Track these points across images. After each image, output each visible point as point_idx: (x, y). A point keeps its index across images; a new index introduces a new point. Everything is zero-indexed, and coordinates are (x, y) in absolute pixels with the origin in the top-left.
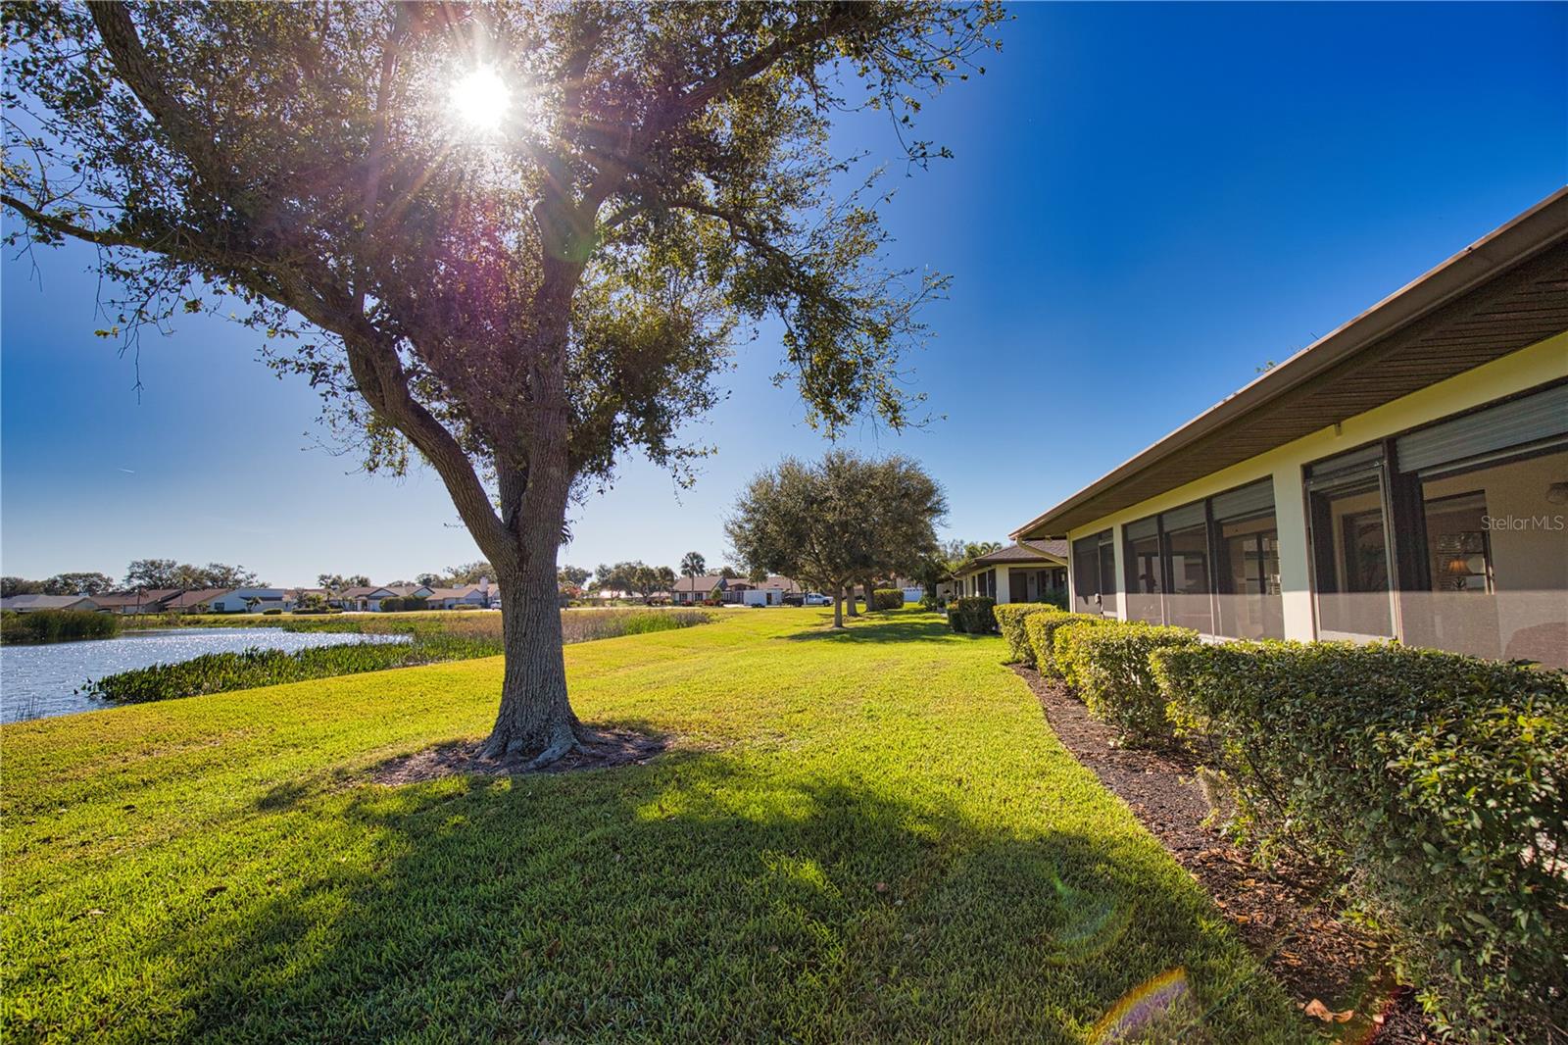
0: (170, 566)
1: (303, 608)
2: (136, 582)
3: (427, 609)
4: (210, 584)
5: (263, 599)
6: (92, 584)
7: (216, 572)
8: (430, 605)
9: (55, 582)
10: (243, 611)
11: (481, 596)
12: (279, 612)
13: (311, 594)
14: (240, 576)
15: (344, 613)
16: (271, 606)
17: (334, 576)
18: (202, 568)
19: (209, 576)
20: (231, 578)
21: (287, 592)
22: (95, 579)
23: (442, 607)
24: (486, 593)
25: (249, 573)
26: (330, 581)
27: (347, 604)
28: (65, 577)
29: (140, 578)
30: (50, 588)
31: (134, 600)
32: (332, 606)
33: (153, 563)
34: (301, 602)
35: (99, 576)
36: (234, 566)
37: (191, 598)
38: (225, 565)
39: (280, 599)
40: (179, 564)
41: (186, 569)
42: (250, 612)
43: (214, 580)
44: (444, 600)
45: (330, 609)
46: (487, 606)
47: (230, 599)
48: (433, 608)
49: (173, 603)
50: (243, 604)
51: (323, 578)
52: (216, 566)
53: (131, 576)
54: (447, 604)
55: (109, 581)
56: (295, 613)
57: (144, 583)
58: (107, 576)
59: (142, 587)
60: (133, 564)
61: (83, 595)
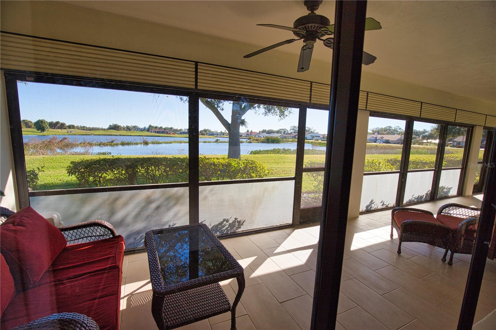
1: (324, 139)
2: (291, 131)
5: (316, 136)
6: (285, 132)
9: (278, 130)
10: (311, 139)
11: (374, 139)
12: (318, 140)
14: (312, 130)
16: (317, 138)
20: (310, 131)
21: (322, 135)
22: (285, 130)
24: (376, 138)
25: (314, 129)
28: (280, 129)
29: (292, 130)
30: (278, 132)
31: (290, 135)
33: (294, 126)
35: (286, 129)
36: (311, 127)
38: (309, 127)
39: (320, 137)
42: (312, 140)
46: (375, 142)
47: (309, 136)
50: (311, 138)
53: (290, 130)
55: (287, 131)
56: (322, 140)
57: (293, 131)
58: (287, 129)
59: (292, 132)
60: (291, 127)
61: (282, 134)
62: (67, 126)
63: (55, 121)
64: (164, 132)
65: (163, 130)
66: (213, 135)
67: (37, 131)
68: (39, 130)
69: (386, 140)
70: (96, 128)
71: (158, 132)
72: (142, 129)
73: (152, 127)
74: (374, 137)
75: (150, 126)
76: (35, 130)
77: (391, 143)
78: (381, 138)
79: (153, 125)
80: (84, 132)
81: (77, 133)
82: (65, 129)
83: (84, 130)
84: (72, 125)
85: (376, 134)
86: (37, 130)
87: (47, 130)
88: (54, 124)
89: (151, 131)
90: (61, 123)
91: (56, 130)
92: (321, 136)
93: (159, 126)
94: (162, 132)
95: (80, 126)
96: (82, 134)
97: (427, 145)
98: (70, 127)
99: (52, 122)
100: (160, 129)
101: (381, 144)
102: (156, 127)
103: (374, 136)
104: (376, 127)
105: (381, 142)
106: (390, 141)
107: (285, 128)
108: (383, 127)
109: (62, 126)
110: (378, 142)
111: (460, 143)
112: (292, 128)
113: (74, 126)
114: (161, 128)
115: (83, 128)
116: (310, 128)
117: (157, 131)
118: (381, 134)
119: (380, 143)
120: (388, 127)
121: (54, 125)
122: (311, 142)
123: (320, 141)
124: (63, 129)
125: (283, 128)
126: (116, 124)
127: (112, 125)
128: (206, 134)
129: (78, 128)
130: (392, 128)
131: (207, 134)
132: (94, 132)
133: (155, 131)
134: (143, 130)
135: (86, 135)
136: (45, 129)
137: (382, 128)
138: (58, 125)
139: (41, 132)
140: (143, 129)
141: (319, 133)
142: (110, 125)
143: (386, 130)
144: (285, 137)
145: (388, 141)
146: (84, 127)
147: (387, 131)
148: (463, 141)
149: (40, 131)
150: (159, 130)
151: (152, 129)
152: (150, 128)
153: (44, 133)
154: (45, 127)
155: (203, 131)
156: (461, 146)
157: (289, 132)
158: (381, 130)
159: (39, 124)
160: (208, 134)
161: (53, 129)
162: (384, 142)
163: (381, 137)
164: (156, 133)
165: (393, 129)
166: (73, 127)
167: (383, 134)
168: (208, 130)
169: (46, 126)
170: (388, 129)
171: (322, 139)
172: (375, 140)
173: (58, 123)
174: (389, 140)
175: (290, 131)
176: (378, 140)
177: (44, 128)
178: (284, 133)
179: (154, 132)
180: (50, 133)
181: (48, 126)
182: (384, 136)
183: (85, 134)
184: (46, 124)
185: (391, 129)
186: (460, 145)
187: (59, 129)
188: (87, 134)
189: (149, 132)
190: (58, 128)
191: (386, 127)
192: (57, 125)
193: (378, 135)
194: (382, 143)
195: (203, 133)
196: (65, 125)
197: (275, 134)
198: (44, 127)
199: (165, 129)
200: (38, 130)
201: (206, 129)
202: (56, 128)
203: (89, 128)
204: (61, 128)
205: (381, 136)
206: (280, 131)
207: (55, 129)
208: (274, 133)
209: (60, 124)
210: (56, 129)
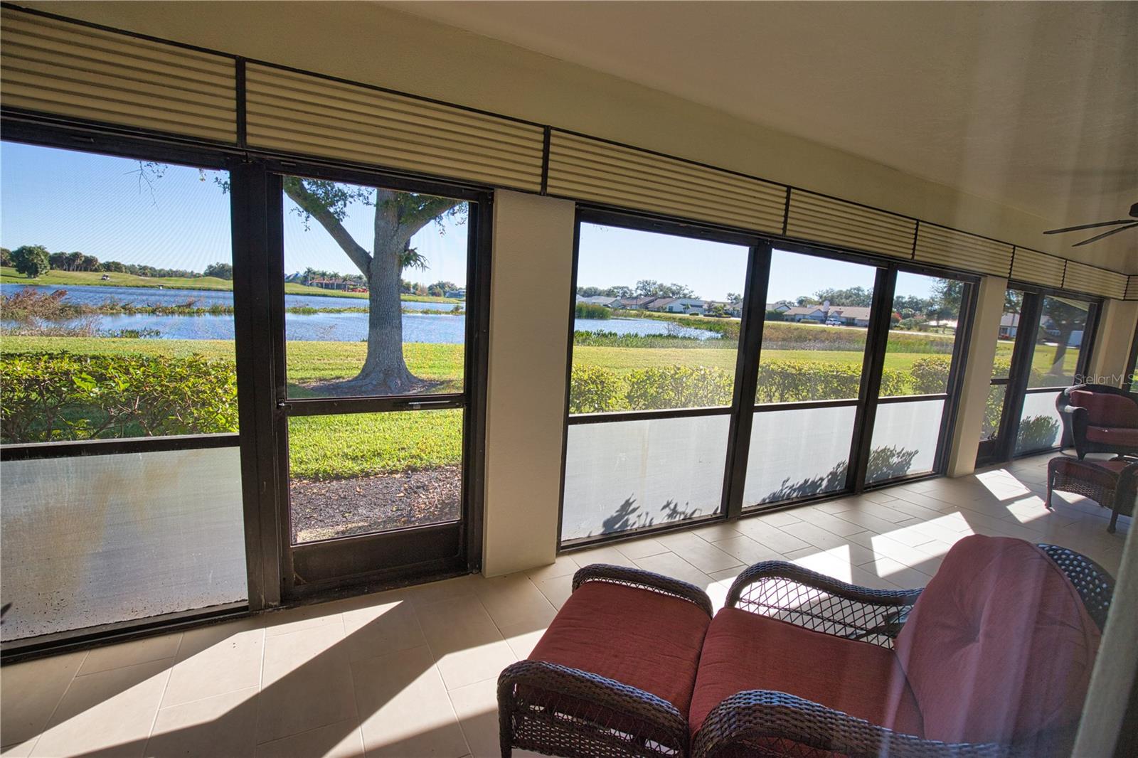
0: (654, 284)
1: (711, 313)
2: (639, 292)
3: (782, 320)
4: (671, 295)
5: (692, 306)
6: (625, 293)
7: (674, 288)
8: (785, 318)
9: (610, 290)
10: (681, 313)
11: (823, 314)
12: (697, 315)
13: (716, 305)
14: (686, 292)
15: (732, 319)
16: (695, 310)
17: (736, 294)
18: (669, 285)
19: (670, 289)
20: (681, 292)
21: (706, 302)
22: (626, 289)
23: (793, 320)
24: (827, 313)
25: (690, 290)
26: (733, 297)
27: (736, 313)
28: (614, 288)
29: (641, 290)
30: (609, 293)
31: (634, 302)
32: (726, 314)
33: (647, 282)
34: (709, 310)
35: (627, 288)
36: (683, 285)
37: (658, 303)
38: (679, 285)
39: (701, 307)
40: (658, 283)
41: (661, 285)
42: (685, 313)
43: (673, 294)
44: (795, 315)
45: (725, 316)
46: (823, 322)
47: (677, 305)
48: (787, 320)
49: (651, 305)
50: (682, 308)
51: (730, 295)
52: (675, 285)
53: (637, 289)
54: (797, 318)
55: (631, 291)
56: (705, 316)
57: (642, 292)
58: (630, 288)
59: (641, 295)
60: (639, 282)
61: (618, 298)
62: (101, 264)
63: (69, 251)
64: (343, 286)
65: (340, 282)
66: (460, 295)
67: (18, 273)
68: (24, 273)
69: (847, 318)
70: (177, 271)
71: (327, 286)
72: (290, 276)
73: (314, 273)
74: (822, 310)
75: (309, 271)
76: (13, 271)
77: (859, 326)
78: (836, 315)
79: (315, 269)
80: (142, 280)
81: (122, 282)
82: (96, 270)
83: (145, 274)
84: (113, 262)
85: (827, 303)
86: (17, 271)
87: (43, 272)
88: (66, 258)
89: (310, 282)
90: (86, 258)
91: (72, 272)
92: (705, 306)
93: (330, 271)
94: (339, 287)
95: (139, 265)
96: (134, 283)
97: (937, 332)
98: (109, 267)
99: (63, 253)
100: (333, 278)
101: (836, 327)
102: (324, 275)
103: (822, 308)
104: (828, 289)
105: (836, 323)
106: (856, 322)
107: (625, 286)
108: (844, 290)
109: (88, 264)
110: (829, 322)
111: (1007, 329)
112: (641, 285)
113: (119, 264)
114: (336, 276)
115: (144, 271)
116: (681, 288)
117: (326, 284)
118: (838, 305)
119: (834, 325)
120: (855, 289)
121: (63, 262)
122: (680, 319)
123: (701, 317)
124: (91, 271)
125: (621, 285)
126: (224, 263)
127: (214, 264)
128: (442, 294)
129: (132, 270)
130: (863, 291)
131: (445, 293)
132: (168, 280)
133: (322, 284)
134: (293, 279)
135: (144, 287)
136: (40, 270)
137: (841, 291)
138: (78, 262)
139: (29, 277)
140: (292, 277)
141: (701, 299)
142: (210, 267)
143: (851, 296)
144: (624, 307)
145: (852, 321)
146: (145, 268)
147: (850, 299)
148: (1012, 324)
149: (25, 275)
150: (331, 282)
151: (313, 278)
152: (308, 275)
153: (37, 279)
154: (39, 266)
155: (436, 286)
156: (1007, 335)
157: (635, 295)
158: (838, 296)
159: (24, 257)
160: (447, 294)
161: (65, 270)
162: (843, 323)
163: (836, 312)
164: (322, 287)
165: (866, 293)
166: (116, 267)
167: (843, 305)
168: (447, 283)
169: (42, 261)
170: (855, 294)
171: (707, 313)
172: (824, 319)
173: (76, 256)
174: (854, 319)
175: (636, 291)
176: (830, 317)
177: (37, 268)
178: (624, 295)
179: (317, 285)
180: (51, 278)
181: (46, 262)
182: (843, 308)
183: (143, 283)
184: (43, 257)
185: (860, 293)
186: (1006, 333)
187: (80, 270)
188: (147, 284)
189: (305, 285)
190: (79, 268)
191: (849, 288)
192: (74, 261)
193: (830, 307)
194: (839, 325)
195: (436, 291)
196: (97, 261)
197: (603, 297)
198: (36, 264)
199: (345, 279)
200: (21, 270)
201: (444, 282)
202: (71, 269)
203: (160, 271)
204: (86, 270)
205: (837, 308)
206: (613, 291)
207: (69, 270)
208: (599, 295)
209: (83, 259)
210: (73, 270)
